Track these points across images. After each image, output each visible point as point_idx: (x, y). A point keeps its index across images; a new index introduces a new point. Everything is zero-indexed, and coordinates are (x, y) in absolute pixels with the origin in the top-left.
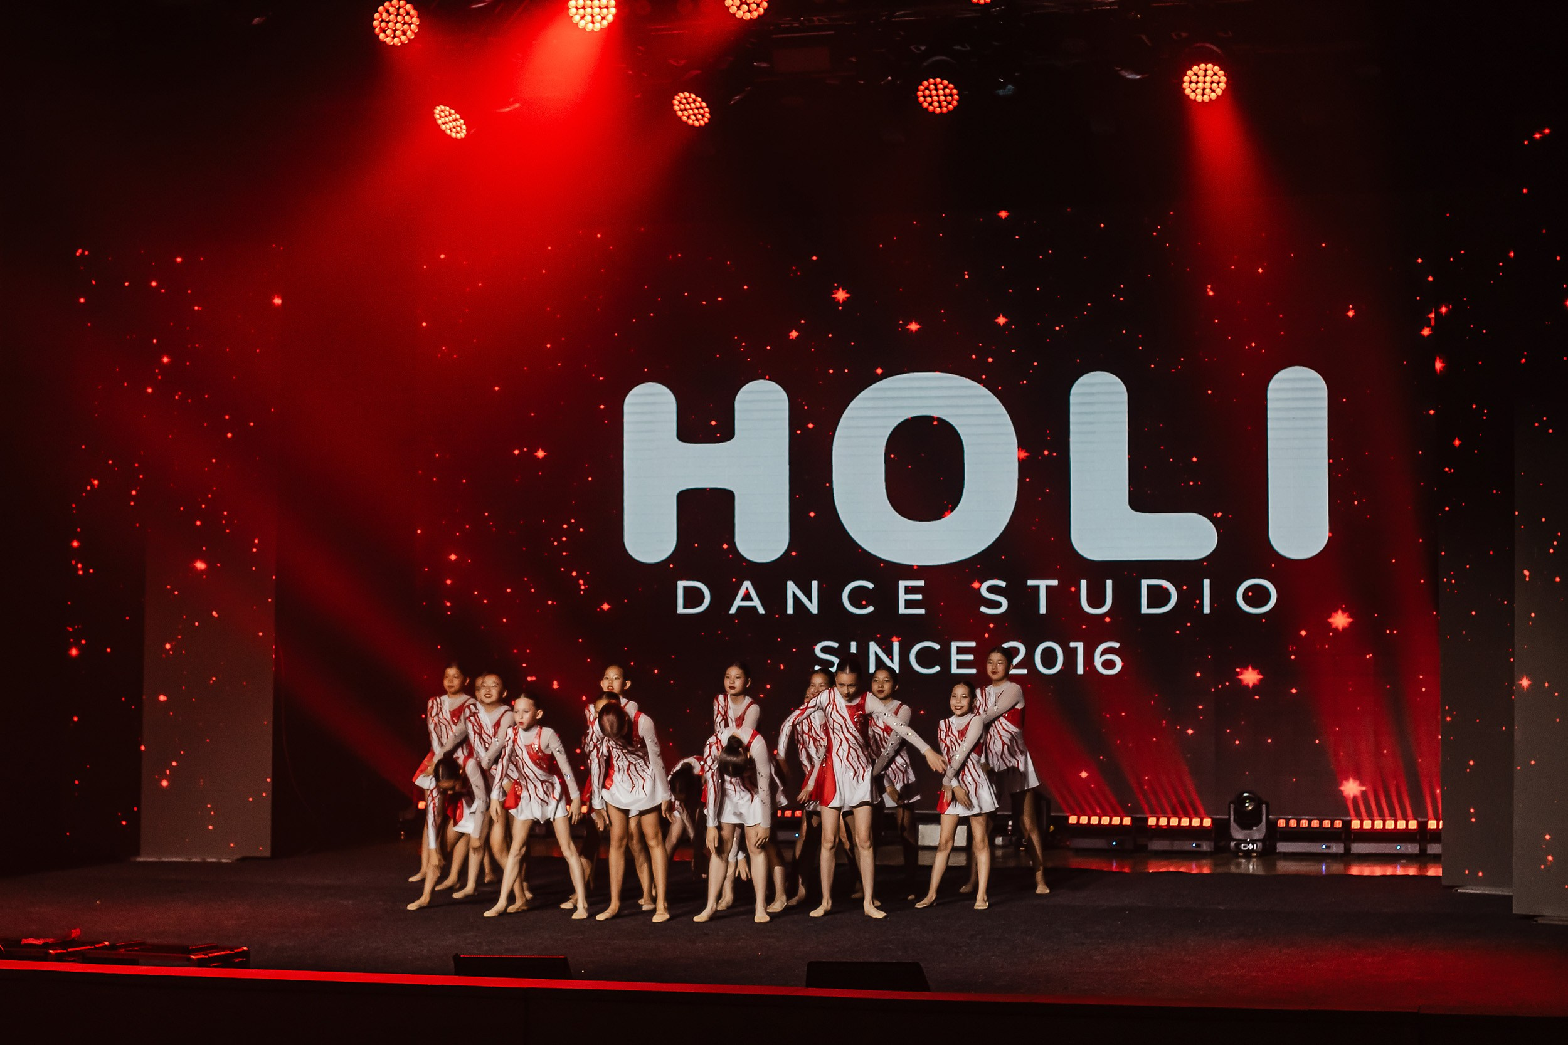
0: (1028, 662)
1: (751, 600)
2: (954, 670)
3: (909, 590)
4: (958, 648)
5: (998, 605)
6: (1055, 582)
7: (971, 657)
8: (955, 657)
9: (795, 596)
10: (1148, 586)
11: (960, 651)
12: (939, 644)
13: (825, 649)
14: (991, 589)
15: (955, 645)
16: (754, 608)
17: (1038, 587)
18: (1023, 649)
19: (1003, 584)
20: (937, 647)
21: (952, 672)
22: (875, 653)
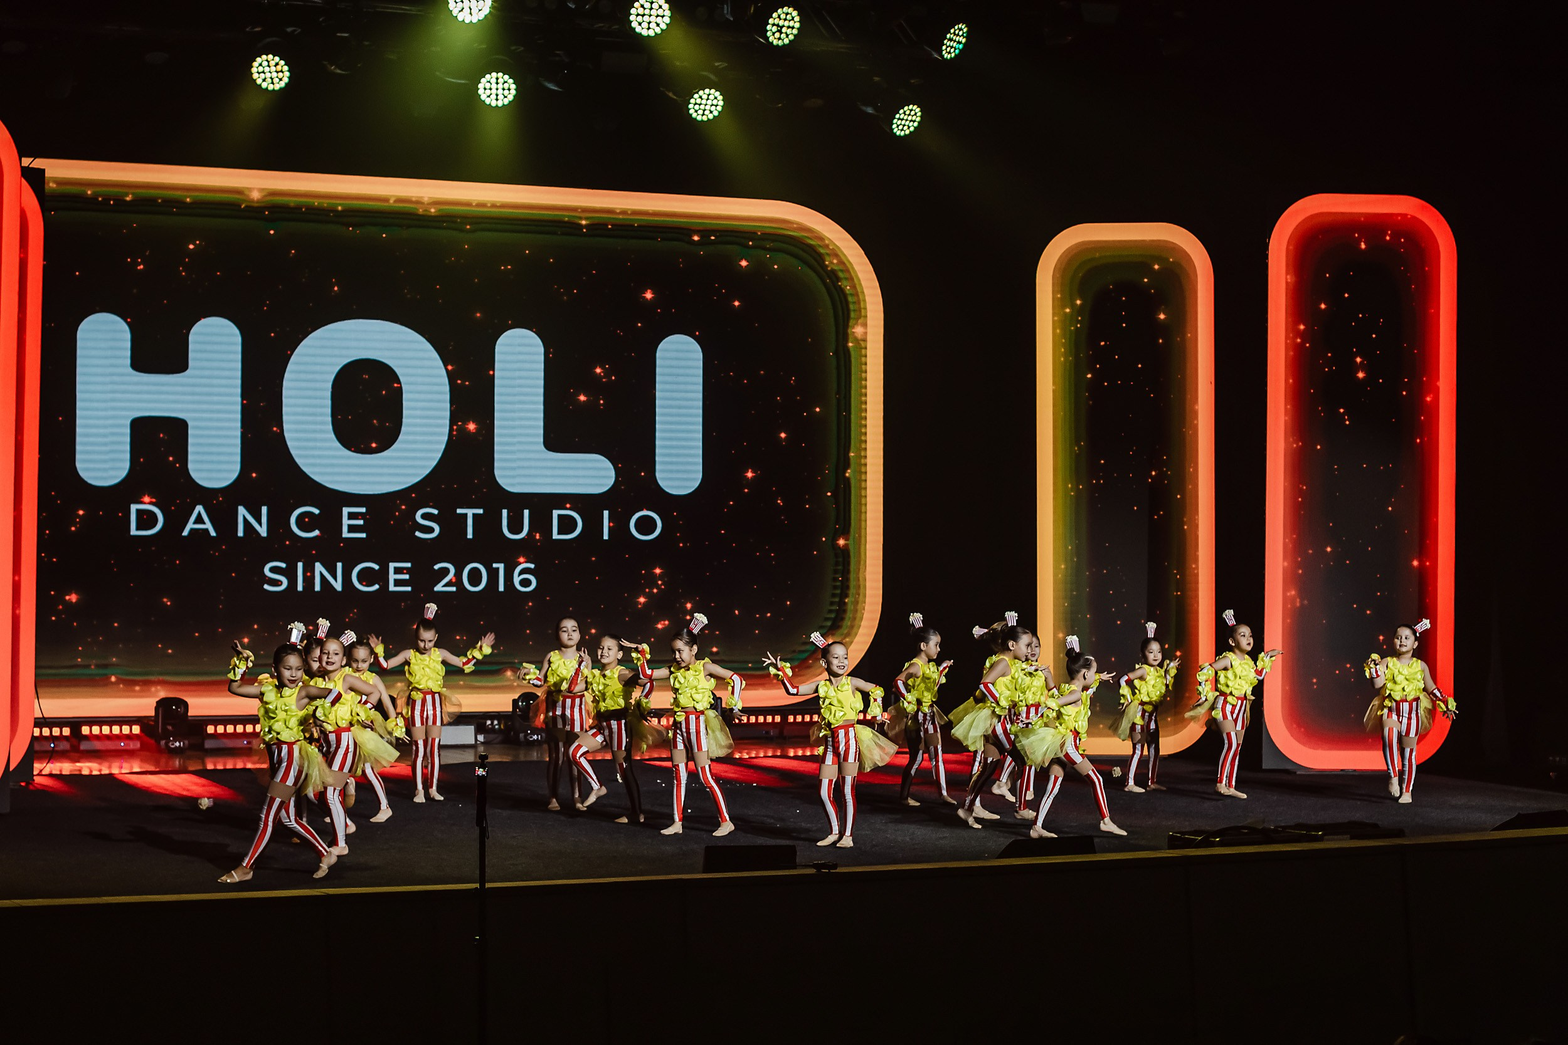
1: (203, 523)
2: (392, 588)
3: (352, 516)
4: (396, 568)
5: (431, 530)
6: (481, 511)
7: (407, 577)
8: (392, 577)
9: (245, 519)
10: (559, 516)
11: (398, 571)
12: (378, 564)
13: (272, 570)
14: (425, 516)
15: (392, 565)
16: (207, 530)
17: (466, 515)
18: (452, 570)
19: (436, 512)
20: (376, 567)
21: (390, 590)
22: (320, 573)
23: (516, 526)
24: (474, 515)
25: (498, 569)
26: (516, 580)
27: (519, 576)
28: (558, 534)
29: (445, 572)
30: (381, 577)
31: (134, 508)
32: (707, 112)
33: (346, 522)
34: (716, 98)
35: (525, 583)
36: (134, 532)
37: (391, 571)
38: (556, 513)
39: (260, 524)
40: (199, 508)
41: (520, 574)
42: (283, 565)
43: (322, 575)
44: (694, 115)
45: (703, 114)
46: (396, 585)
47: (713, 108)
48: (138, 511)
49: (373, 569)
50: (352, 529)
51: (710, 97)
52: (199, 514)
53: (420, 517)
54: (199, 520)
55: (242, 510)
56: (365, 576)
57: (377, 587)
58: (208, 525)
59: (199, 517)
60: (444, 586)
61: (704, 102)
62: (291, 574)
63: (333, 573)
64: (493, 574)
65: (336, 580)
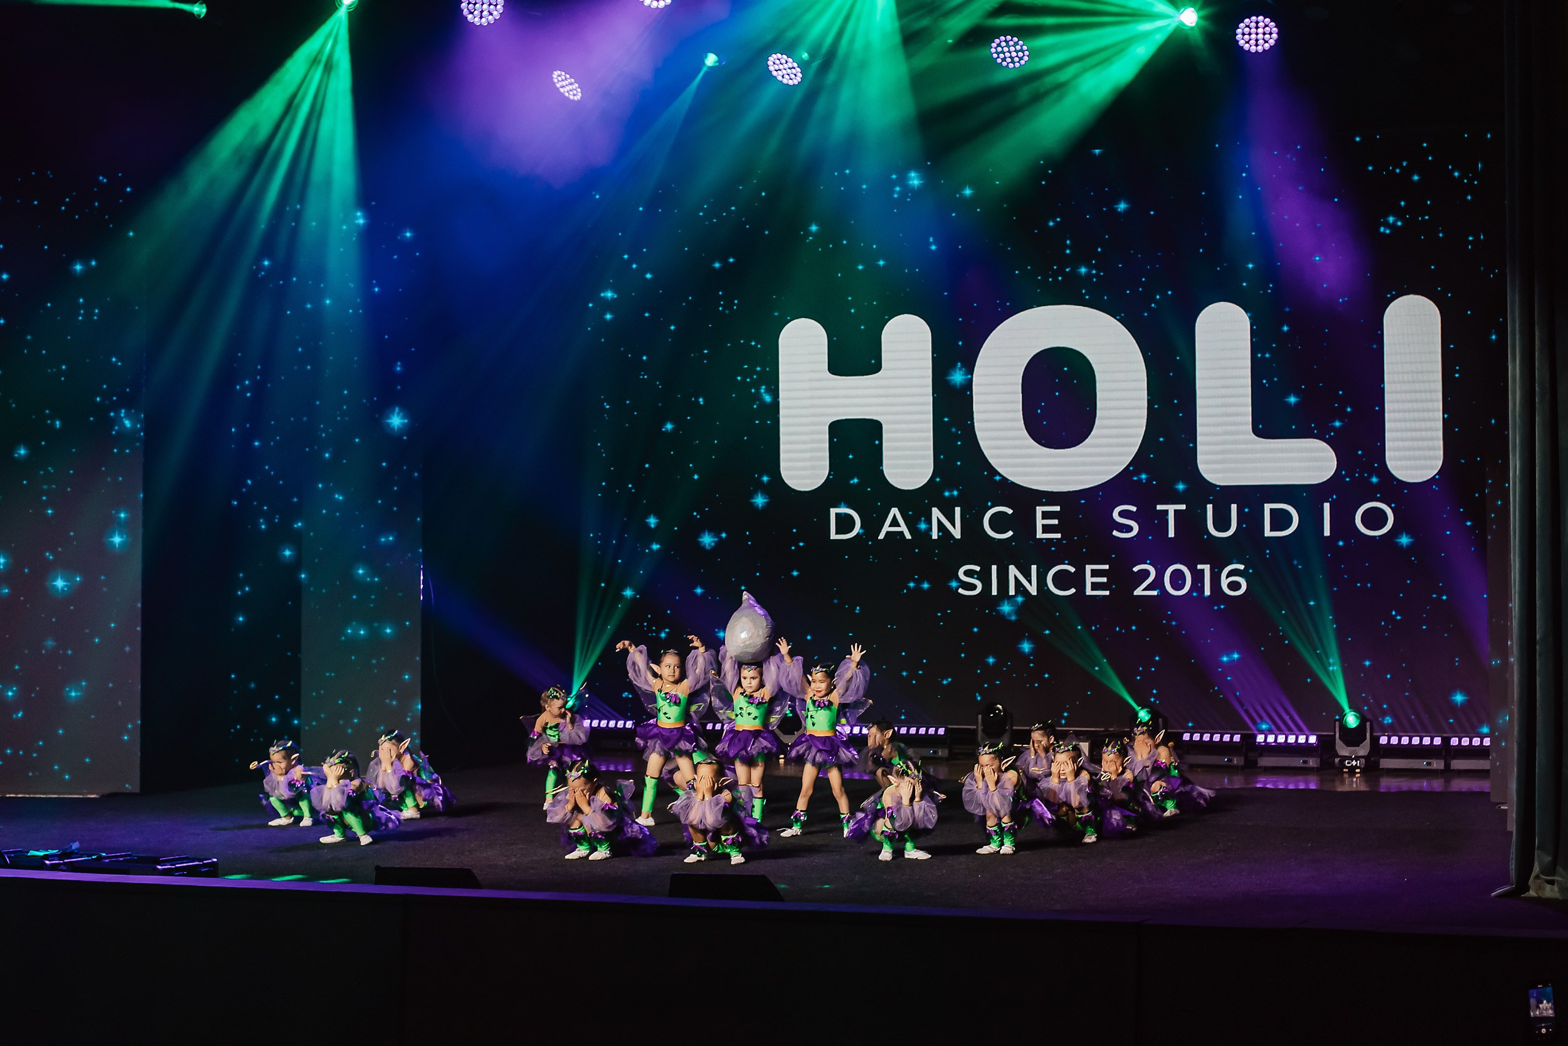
0: (1158, 583)
1: (899, 526)
2: (1089, 592)
3: (1046, 515)
4: (1092, 570)
5: (1129, 529)
6: (1183, 507)
7: (1104, 580)
8: (1089, 580)
9: (939, 522)
10: (1271, 509)
11: (1095, 573)
12: (1074, 567)
13: (968, 573)
14: (1122, 514)
15: (1089, 568)
16: (902, 532)
17: (1167, 511)
18: (1153, 572)
19: (1134, 509)
20: (1072, 570)
21: (1087, 594)
22: (1015, 576)
23: (1222, 522)
24: (1175, 510)
25: (1203, 570)
26: (1224, 583)
27: (1227, 577)
28: (1271, 531)
29: (1145, 574)
30: (1078, 580)
31: (833, 511)
33: (1040, 522)
35: (1234, 586)
36: (833, 536)
37: (1088, 574)
38: (1268, 507)
39: (954, 526)
40: (895, 511)
41: (1229, 575)
42: (978, 568)
43: (1016, 578)
46: (1092, 590)
48: (836, 514)
49: (1068, 572)
50: (1047, 529)
52: (895, 516)
53: (1117, 515)
54: (895, 523)
55: (936, 513)
56: (1062, 580)
57: (1073, 591)
58: (903, 528)
59: (895, 520)
60: (1144, 590)
62: (985, 577)
63: (1028, 577)
64: (1198, 576)
65: (1030, 582)
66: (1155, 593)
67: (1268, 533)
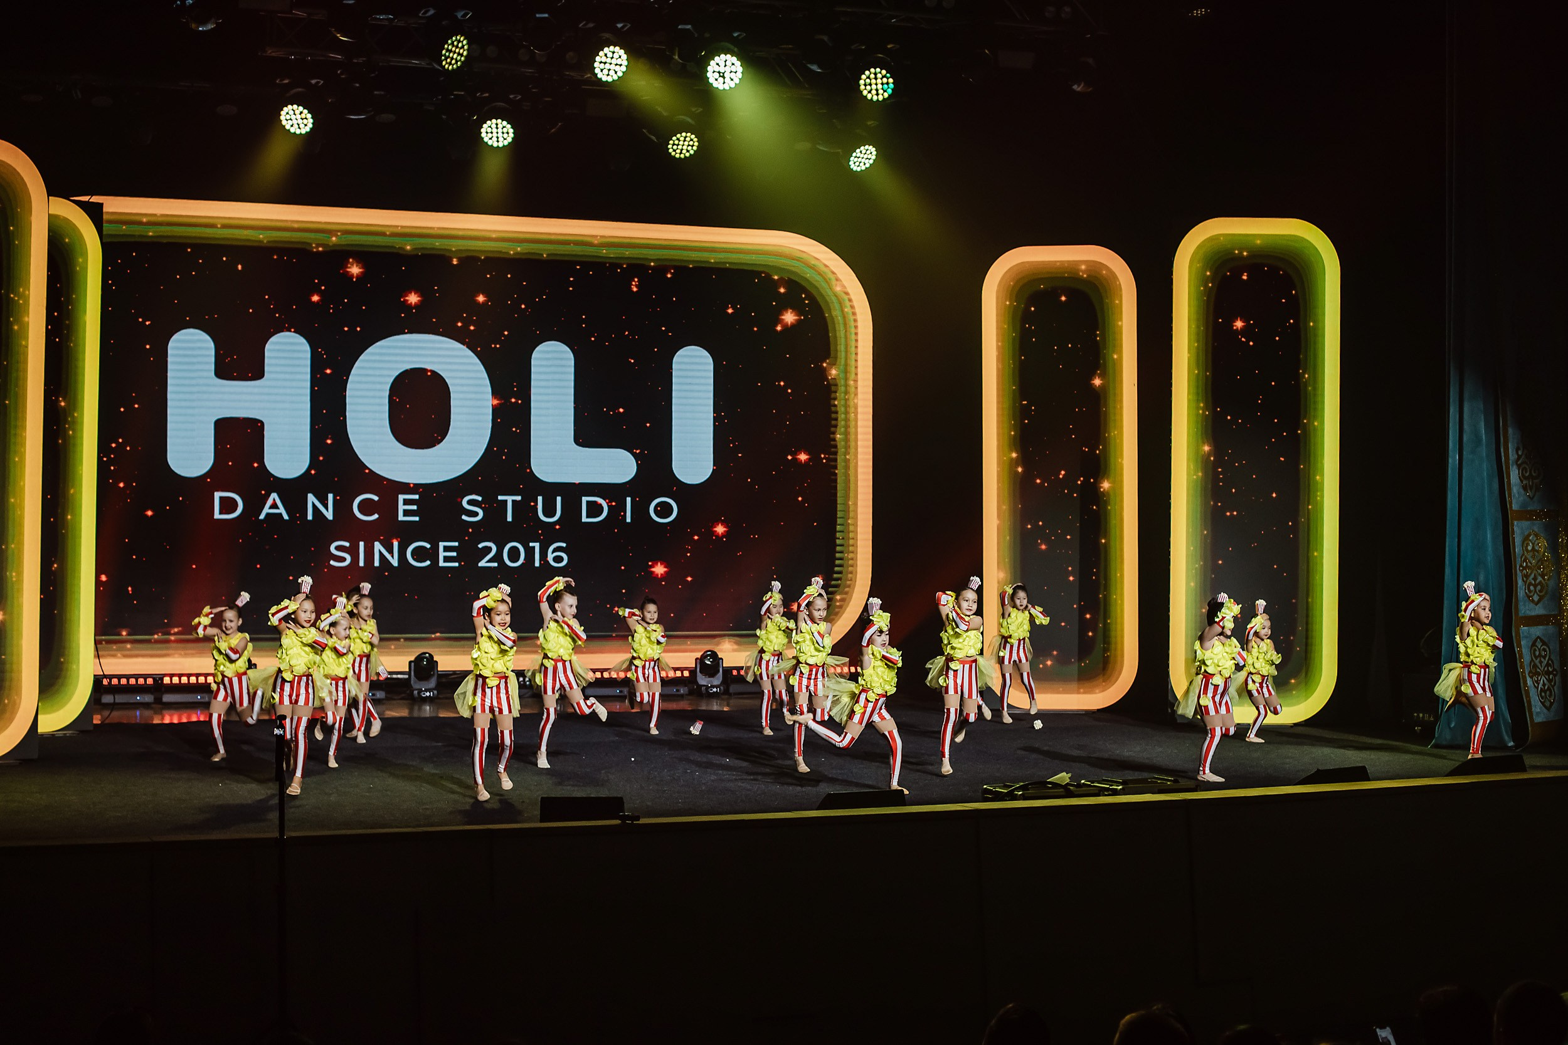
0: (498, 558)
1: (278, 508)
2: (442, 564)
3: (406, 502)
4: (445, 547)
5: (476, 514)
6: (519, 498)
7: (454, 554)
8: (442, 554)
9: (313, 503)
10: (587, 501)
11: (446, 549)
12: (430, 544)
13: (338, 548)
14: (470, 502)
15: (442, 545)
16: (281, 514)
17: (506, 501)
18: (494, 549)
19: (480, 499)
20: (428, 546)
21: (440, 565)
22: (379, 550)
23: (549, 511)
24: (513, 501)
25: (534, 547)
26: (550, 557)
27: (553, 553)
28: (587, 517)
29: (489, 549)
30: (433, 554)
31: (217, 495)
32: (684, 151)
33: (401, 507)
34: (692, 140)
35: (558, 559)
36: (217, 515)
37: (441, 549)
38: (585, 499)
39: (327, 509)
40: (274, 496)
41: (554, 551)
42: (347, 544)
43: (381, 554)
44: (673, 154)
45: (681, 153)
46: (444, 561)
47: (690, 148)
48: (221, 498)
49: (425, 547)
50: (407, 513)
51: (687, 139)
52: (274, 500)
53: (466, 503)
54: (274, 506)
55: (311, 498)
56: (419, 554)
57: (428, 563)
58: (282, 510)
59: (273, 502)
60: (488, 562)
61: (681, 143)
62: (353, 551)
63: (391, 552)
64: (530, 552)
65: (393, 557)
66: (496, 565)
67: (584, 519)
